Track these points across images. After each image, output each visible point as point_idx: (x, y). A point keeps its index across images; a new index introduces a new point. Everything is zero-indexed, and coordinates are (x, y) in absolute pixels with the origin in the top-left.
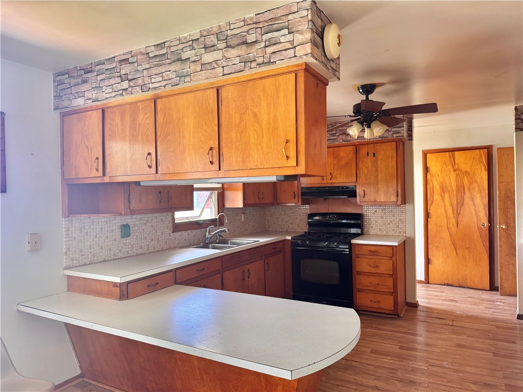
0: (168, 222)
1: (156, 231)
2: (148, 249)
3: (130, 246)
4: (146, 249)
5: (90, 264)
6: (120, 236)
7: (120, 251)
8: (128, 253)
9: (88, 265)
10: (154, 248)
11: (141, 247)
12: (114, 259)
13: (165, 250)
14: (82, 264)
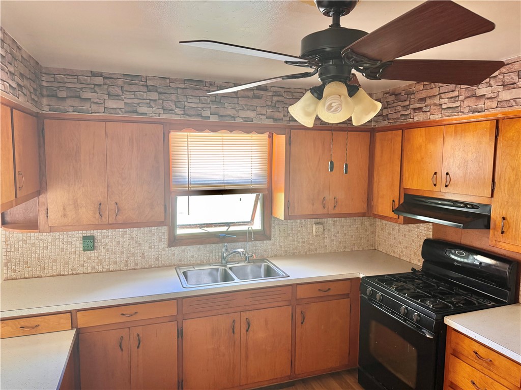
0: (160, 234)
1: (140, 245)
2: (126, 265)
3: (97, 261)
4: (122, 266)
5: (38, 277)
6: (81, 249)
7: (83, 266)
8: (94, 268)
9: (35, 277)
10: (137, 264)
11: (115, 263)
12: (73, 274)
13: (155, 267)
14: (28, 276)
